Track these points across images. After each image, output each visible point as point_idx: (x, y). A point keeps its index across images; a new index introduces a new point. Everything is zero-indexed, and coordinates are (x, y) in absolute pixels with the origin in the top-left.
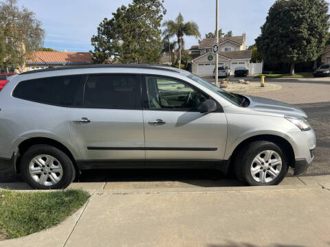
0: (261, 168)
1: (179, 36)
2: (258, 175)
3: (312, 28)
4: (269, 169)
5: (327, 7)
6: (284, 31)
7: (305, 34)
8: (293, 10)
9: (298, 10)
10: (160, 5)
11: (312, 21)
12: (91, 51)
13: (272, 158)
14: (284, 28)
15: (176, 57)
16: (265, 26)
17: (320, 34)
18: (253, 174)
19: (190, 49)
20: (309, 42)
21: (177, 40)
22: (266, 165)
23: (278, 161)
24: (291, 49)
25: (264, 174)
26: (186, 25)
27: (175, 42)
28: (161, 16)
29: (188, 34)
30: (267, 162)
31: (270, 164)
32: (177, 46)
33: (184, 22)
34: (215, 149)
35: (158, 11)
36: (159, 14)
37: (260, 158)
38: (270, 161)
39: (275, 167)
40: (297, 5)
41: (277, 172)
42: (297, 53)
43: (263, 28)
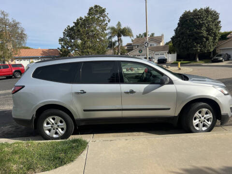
0: (199, 121)
1: (118, 37)
2: (197, 126)
3: (209, 30)
4: (204, 121)
5: (218, 16)
6: (190, 32)
7: (205, 34)
8: (196, 18)
9: (199, 18)
10: (106, 16)
11: (208, 25)
12: (58, 48)
13: (206, 114)
14: (190, 30)
15: (117, 51)
16: (177, 29)
17: (215, 34)
18: (194, 125)
19: (126, 46)
20: (207, 39)
21: (117, 40)
22: (203, 118)
23: (210, 116)
24: (195, 44)
25: (201, 125)
26: (124, 29)
27: (116, 41)
28: (107, 23)
29: (124, 35)
30: (203, 116)
31: (205, 118)
32: (117, 44)
33: (122, 27)
34: (169, 109)
35: (104, 21)
36: (105, 22)
37: (199, 114)
38: (205, 116)
39: (208, 120)
40: (198, 15)
41: (210, 123)
42: (200, 47)
43: (176, 31)
